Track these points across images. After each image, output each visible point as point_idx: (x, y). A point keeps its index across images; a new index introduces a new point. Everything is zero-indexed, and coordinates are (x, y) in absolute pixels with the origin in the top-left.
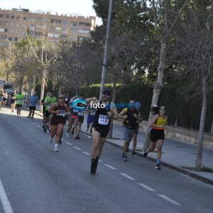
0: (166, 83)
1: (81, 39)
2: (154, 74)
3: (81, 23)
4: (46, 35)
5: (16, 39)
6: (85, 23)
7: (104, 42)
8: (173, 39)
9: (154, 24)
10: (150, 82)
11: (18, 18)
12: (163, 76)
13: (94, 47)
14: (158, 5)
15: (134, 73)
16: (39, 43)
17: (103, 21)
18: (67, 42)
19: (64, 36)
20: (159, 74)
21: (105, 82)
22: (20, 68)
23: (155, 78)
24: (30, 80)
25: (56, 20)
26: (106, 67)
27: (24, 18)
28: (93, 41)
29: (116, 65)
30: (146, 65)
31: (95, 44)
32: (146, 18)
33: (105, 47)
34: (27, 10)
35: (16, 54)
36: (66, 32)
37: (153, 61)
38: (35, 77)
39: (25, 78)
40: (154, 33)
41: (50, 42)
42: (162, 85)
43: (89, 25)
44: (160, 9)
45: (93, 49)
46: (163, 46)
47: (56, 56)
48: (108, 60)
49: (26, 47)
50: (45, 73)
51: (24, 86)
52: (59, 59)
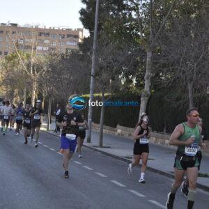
0: (153, 91)
1: (69, 51)
2: (141, 83)
3: (69, 36)
4: (35, 48)
5: (6, 53)
6: (73, 35)
7: (91, 53)
8: (158, 48)
9: (139, 33)
10: (138, 90)
11: (7, 32)
12: (150, 84)
13: (82, 58)
14: (143, 15)
15: (123, 83)
16: (28, 57)
17: (90, 33)
18: (55, 54)
19: (53, 49)
20: (146, 82)
21: (94, 92)
22: (10, 81)
23: (142, 86)
24: (21, 93)
25: (44, 33)
26: (94, 77)
27: (13, 33)
28: (81, 53)
29: (104, 76)
30: (133, 74)
31: (82, 56)
32: (131, 28)
33: (93, 57)
34: (16, 25)
35: (6, 68)
36: (54, 45)
37: (140, 70)
38: (25, 90)
39: (16, 91)
40: (140, 43)
41: (39, 55)
42: (149, 93)
43: (77, 37)
44: (145, 19)
45: (81, 60)
46: (149, 54)
47: (45, 68)
48: (95, 70)
49: (16, 60)
50: (35, 85)
51: (15, 99)
52: (48, 71)
